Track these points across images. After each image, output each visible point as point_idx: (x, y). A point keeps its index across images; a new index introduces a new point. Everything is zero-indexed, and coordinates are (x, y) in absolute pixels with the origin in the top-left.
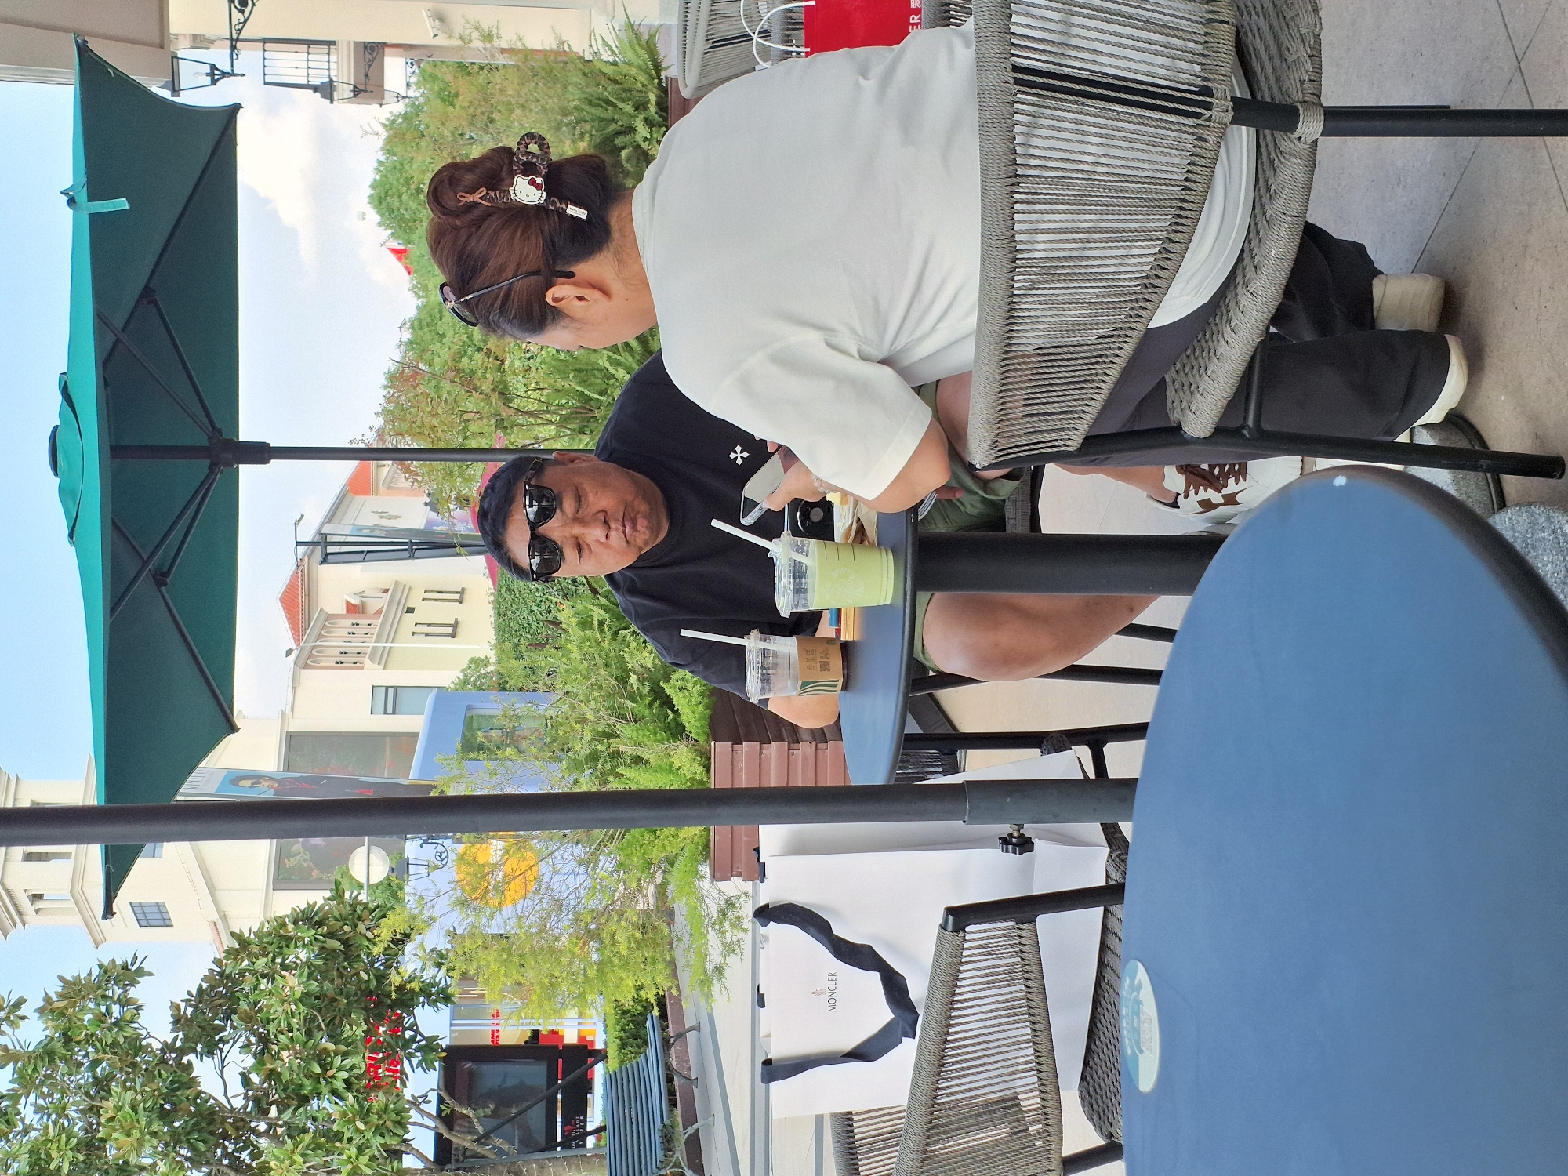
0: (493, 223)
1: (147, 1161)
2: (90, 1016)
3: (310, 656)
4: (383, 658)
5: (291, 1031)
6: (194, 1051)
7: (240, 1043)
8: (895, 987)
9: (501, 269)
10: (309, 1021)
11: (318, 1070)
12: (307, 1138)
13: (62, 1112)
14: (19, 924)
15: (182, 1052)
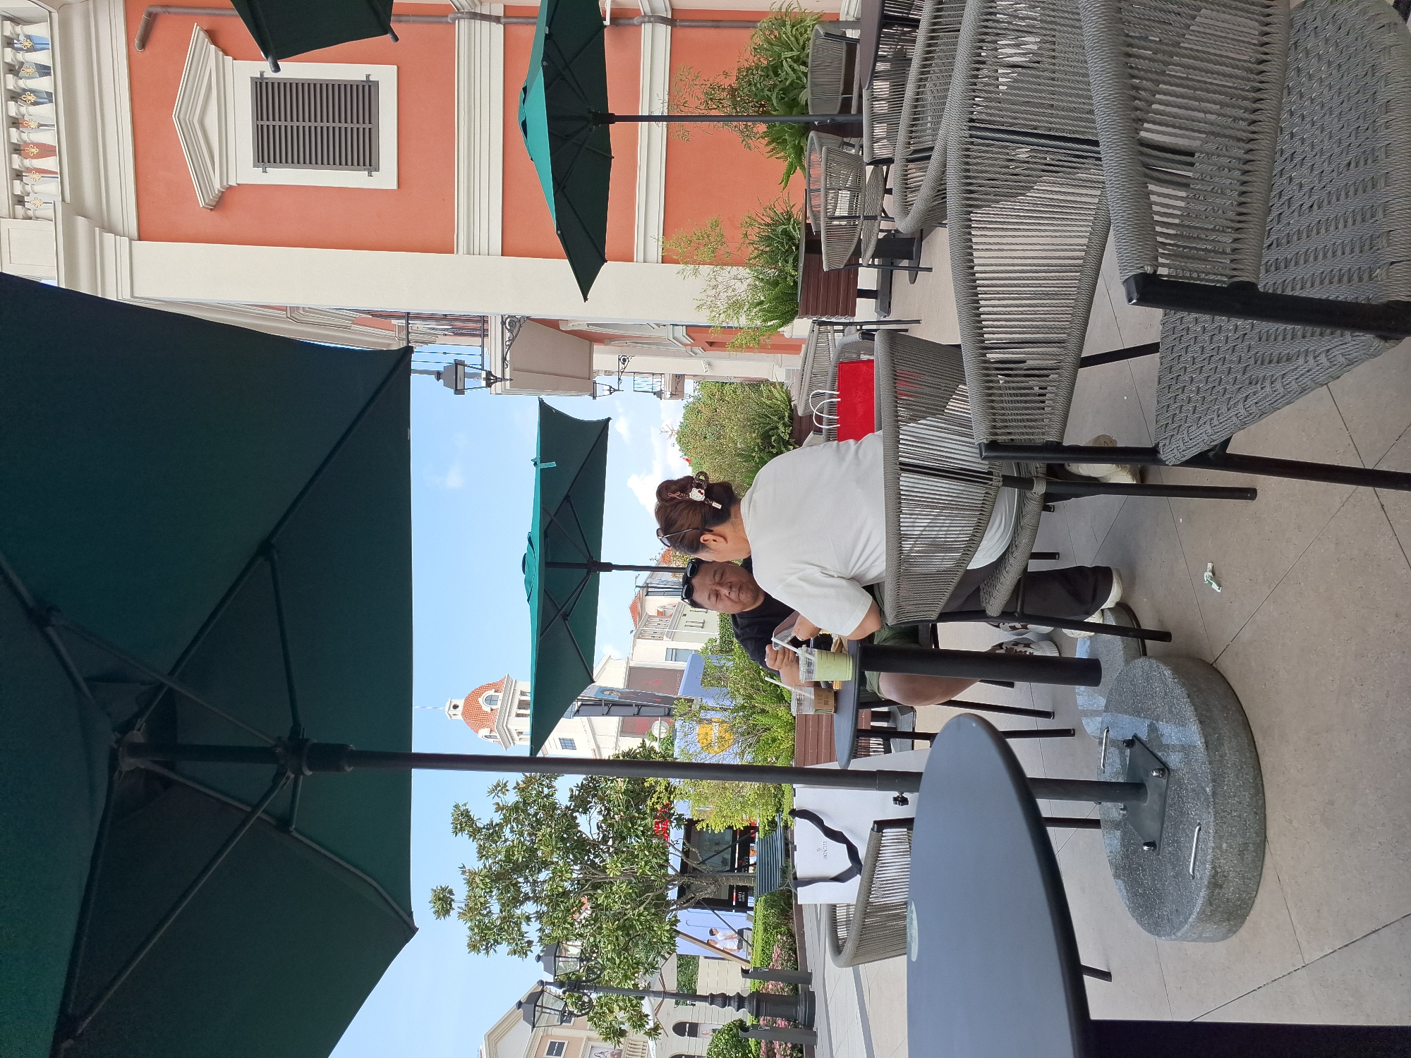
0: (682, 506)
1: (555, 860)
2: (535, 792)
3: (641, 633)
4: (672, 636)
5: (619, 806)
6: (578, 811)
7: (597, 810)
8: (852, 851)
9: (682, 526)
10: (628, 801)
11: (630, 826)
12: (624, 856)
13: (521, 834)
14: (512, 744)
15: (573, 811)
